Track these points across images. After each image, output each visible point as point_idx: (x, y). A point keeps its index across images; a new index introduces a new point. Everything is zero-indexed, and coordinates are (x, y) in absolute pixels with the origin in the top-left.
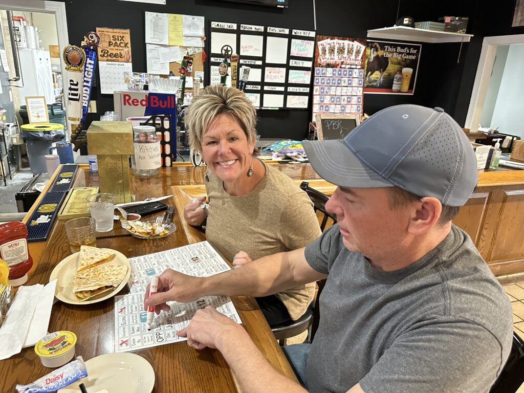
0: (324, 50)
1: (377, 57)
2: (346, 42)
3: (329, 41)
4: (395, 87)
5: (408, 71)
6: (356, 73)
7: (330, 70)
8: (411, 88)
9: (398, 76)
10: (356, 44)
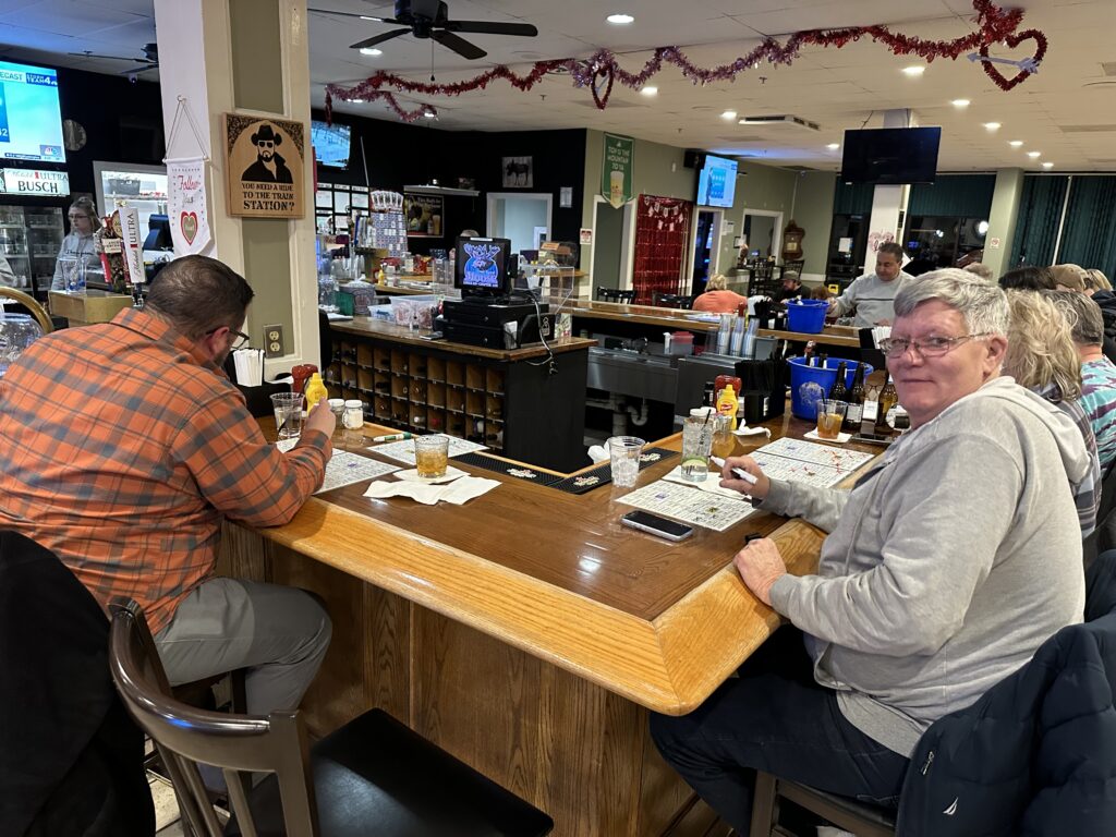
0: (376, 200)
1: (413, 207)
2: (391, 193)
3: (378, 192)
4: (430, 231)
5: (436, 217)
6: (400, 218)
7: (382, 215)
8: (441, 231)
9: (430, 222)
10: (397, 195)
